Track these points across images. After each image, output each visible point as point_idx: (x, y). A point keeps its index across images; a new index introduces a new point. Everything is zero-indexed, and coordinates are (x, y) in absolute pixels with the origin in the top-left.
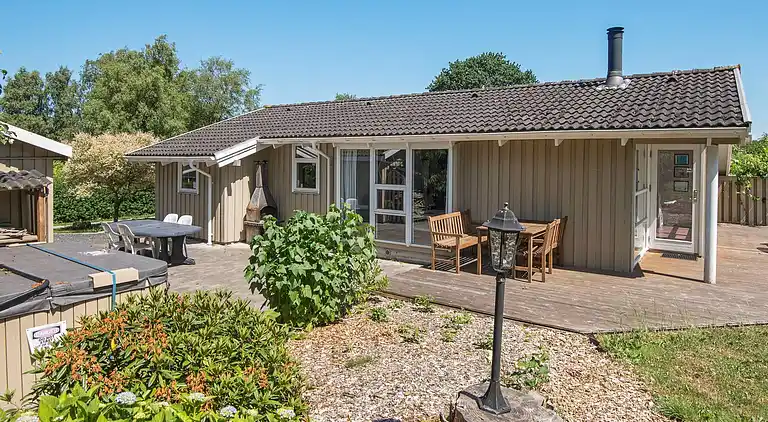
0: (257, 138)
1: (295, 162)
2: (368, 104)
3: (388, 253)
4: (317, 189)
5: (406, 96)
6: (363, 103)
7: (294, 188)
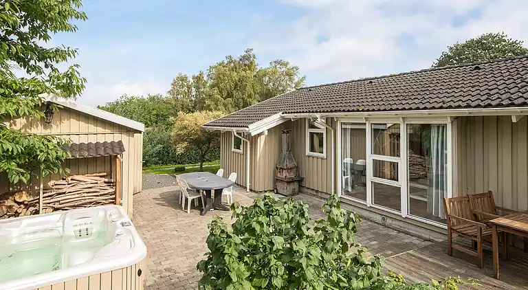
0: (280, 113)
1: (308, 131)
2: (371, 82)
3: (384, 219)
4: (324, 155)
5: (404, 74)
6: (366, 82)
7: (308, 152)
